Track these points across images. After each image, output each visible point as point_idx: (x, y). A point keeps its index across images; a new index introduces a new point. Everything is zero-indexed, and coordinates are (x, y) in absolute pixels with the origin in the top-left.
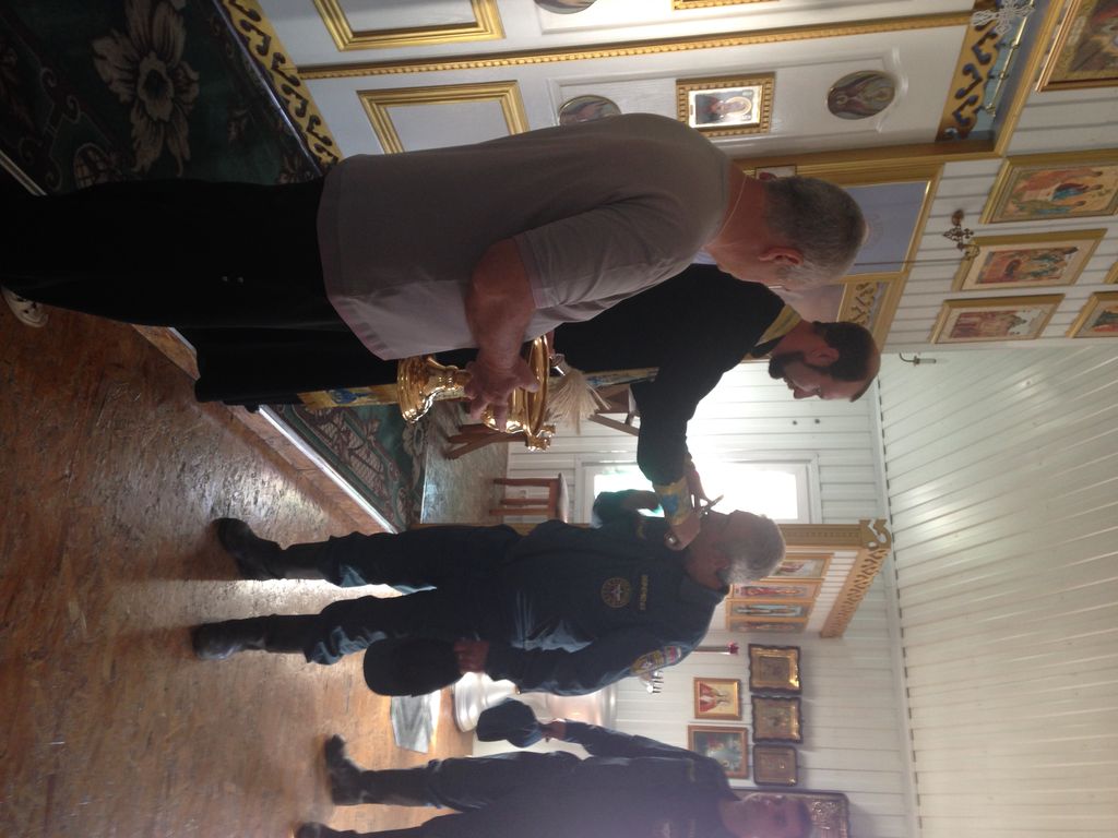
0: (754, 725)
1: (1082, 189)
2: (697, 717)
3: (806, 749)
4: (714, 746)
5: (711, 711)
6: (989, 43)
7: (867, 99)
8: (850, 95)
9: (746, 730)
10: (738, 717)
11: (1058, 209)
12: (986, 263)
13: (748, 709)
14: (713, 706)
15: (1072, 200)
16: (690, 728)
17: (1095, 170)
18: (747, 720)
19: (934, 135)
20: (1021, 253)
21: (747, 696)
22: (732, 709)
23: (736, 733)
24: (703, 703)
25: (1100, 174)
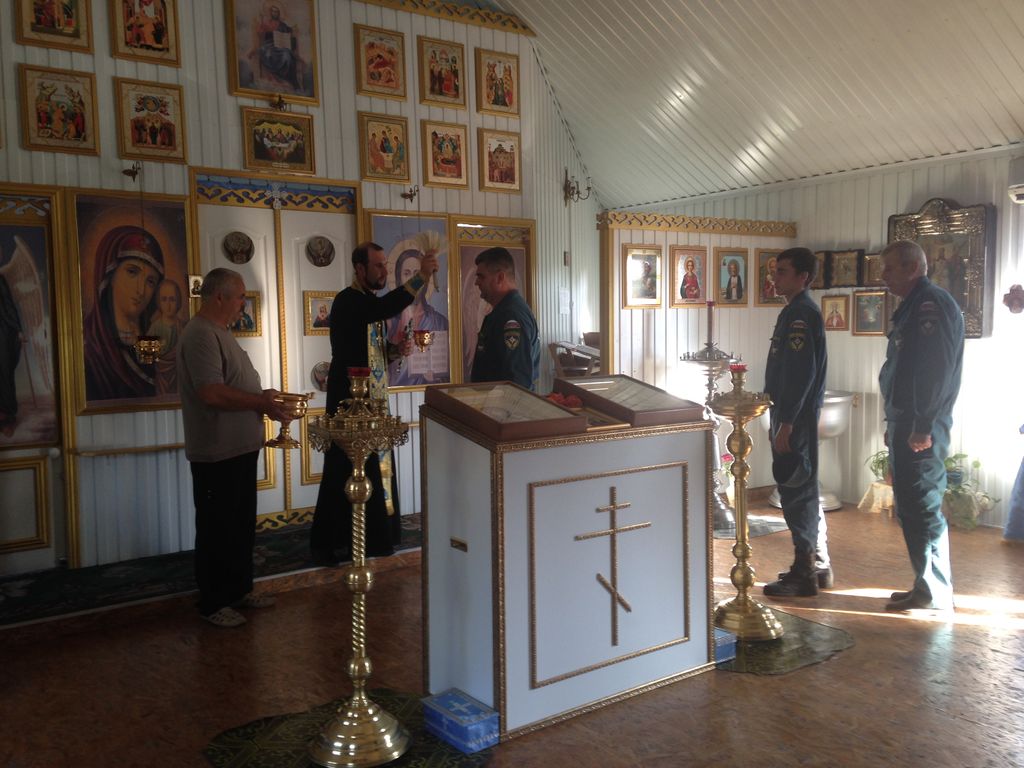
0: (852, 286)
1: (386, 140)
2: (847, 329)
3: (868, 246)
4: (866, 316)
5: (843, 319)
6: (294, 198)
7: (322, 248)
8: (319, 256)
9: (854, 293)
10: (846, 297)
11: (399, 149)
12: (444, 176)
13: (844, 291)
14: (839, 317)
15: (393, 144)
16: (854, 335)
17: (371, 137)
18: (848, 291)
19: (349, 215)
20: (435, 159)
21: (834, 291)
22: (841, 303)
23: (858, 300)
24: (838, 324)
25: (374, 135)
